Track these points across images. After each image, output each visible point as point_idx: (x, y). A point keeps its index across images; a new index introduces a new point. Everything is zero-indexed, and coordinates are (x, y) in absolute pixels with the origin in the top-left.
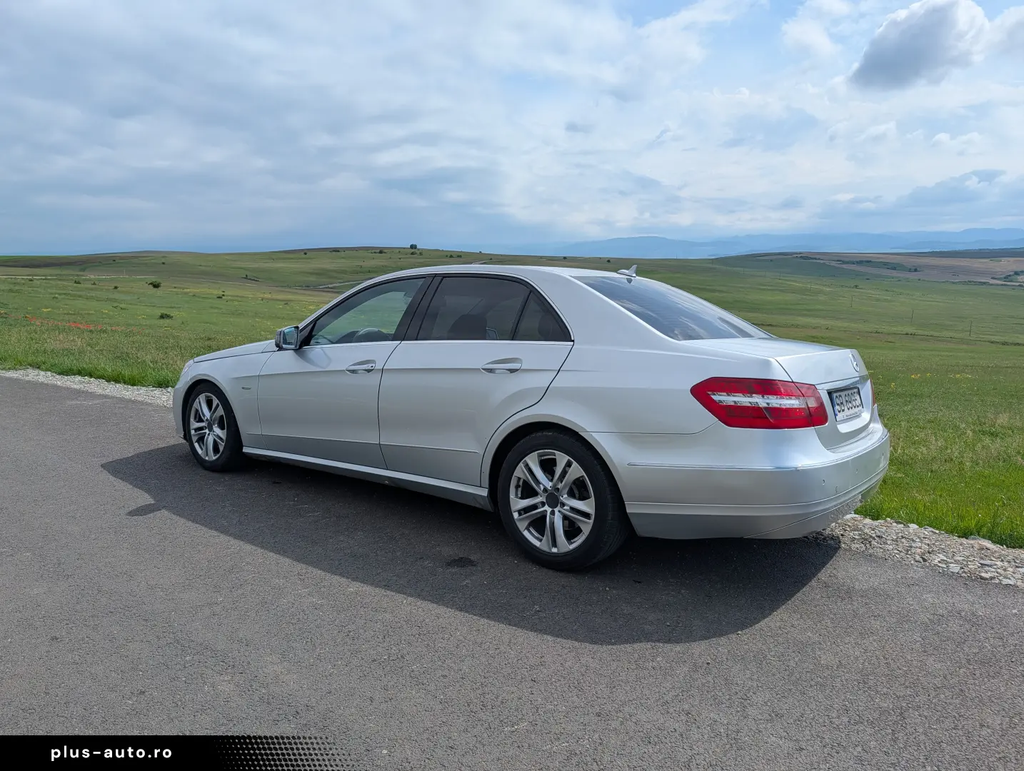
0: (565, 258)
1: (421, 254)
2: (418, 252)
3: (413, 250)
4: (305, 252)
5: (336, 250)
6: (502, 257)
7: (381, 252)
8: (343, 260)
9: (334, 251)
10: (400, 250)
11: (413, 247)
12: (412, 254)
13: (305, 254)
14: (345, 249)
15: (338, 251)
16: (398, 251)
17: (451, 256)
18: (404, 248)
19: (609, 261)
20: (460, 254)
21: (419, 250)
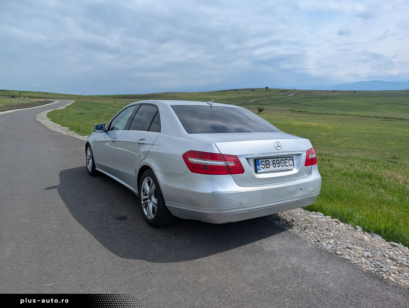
0: (334, 91)
1: (270, 91)
2: (269, 90)
3: (267, 89)
4: (224, 91)
5: (236, 90)
6: (304, 91)
7: (253, 90)
8: (238, 94)
9: (235, 91)
10: (261, 90)
11: (267, 88)
12: (266, 91)
13: (224, 92)
14: (239, 90)
15: (237, 91)
16: (260, 90)
17: (282, 91)
18: (263, 89)
19: (355, 92)
20: (286, 90)
21: (269, 89)
